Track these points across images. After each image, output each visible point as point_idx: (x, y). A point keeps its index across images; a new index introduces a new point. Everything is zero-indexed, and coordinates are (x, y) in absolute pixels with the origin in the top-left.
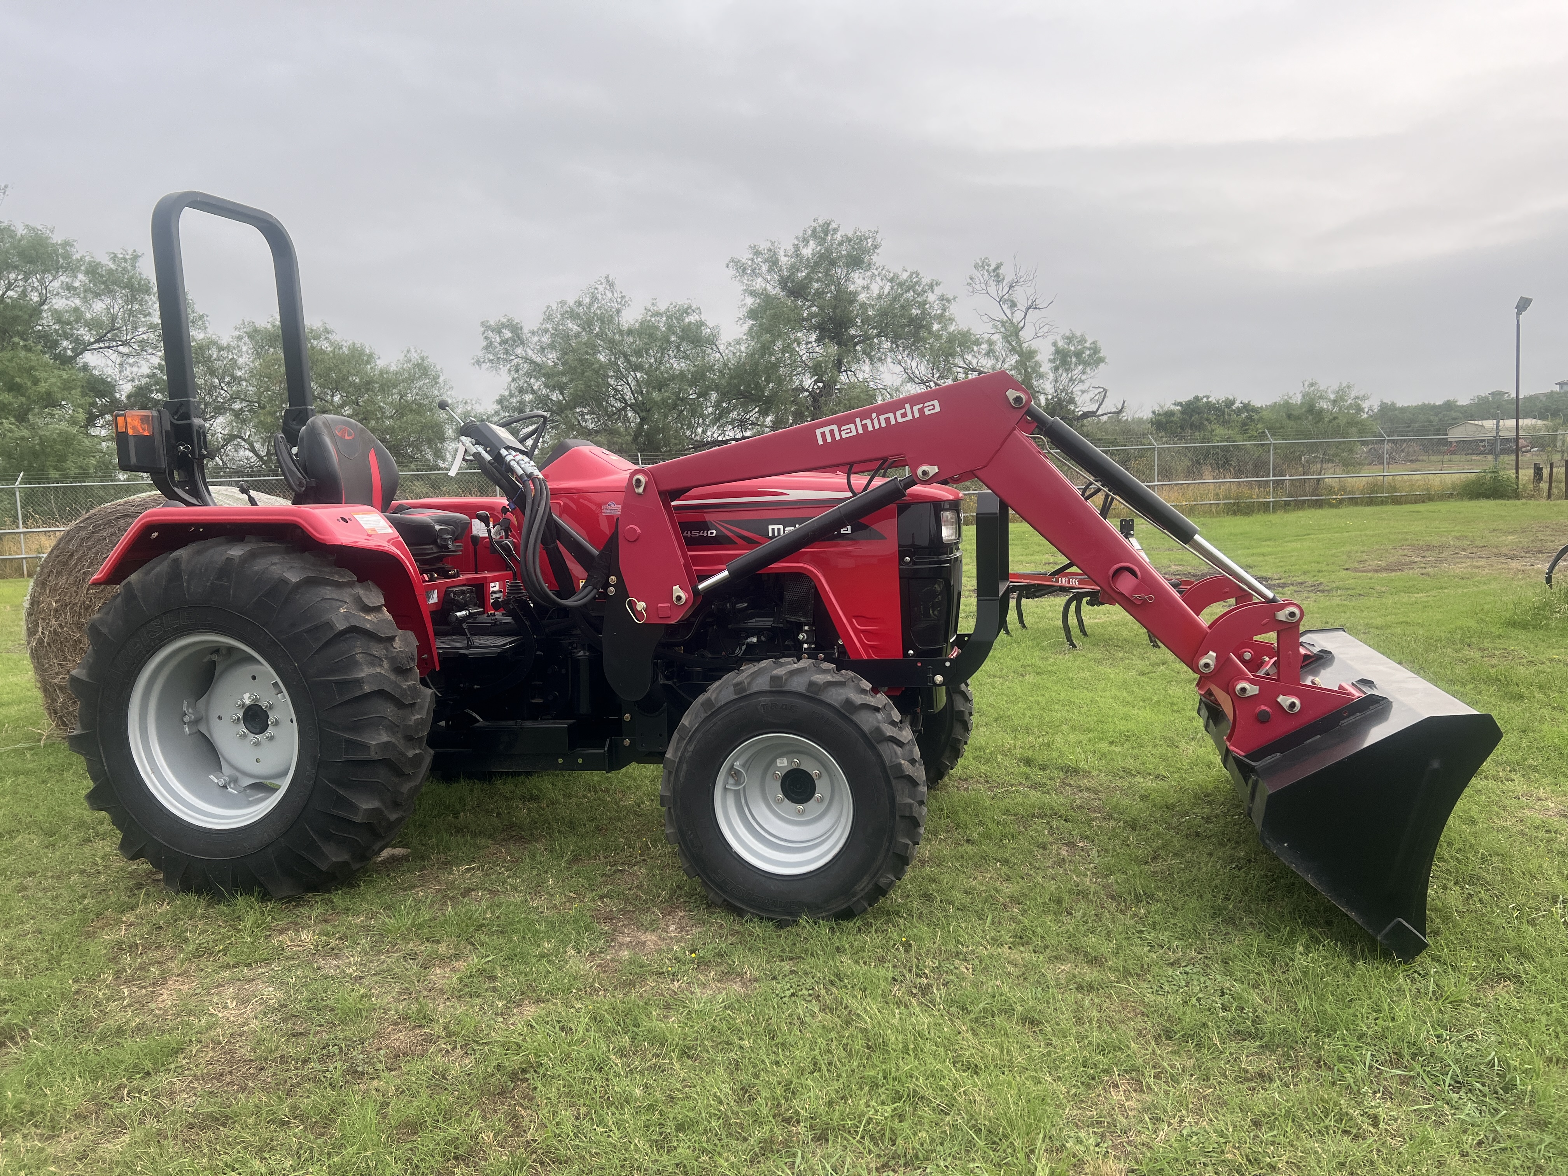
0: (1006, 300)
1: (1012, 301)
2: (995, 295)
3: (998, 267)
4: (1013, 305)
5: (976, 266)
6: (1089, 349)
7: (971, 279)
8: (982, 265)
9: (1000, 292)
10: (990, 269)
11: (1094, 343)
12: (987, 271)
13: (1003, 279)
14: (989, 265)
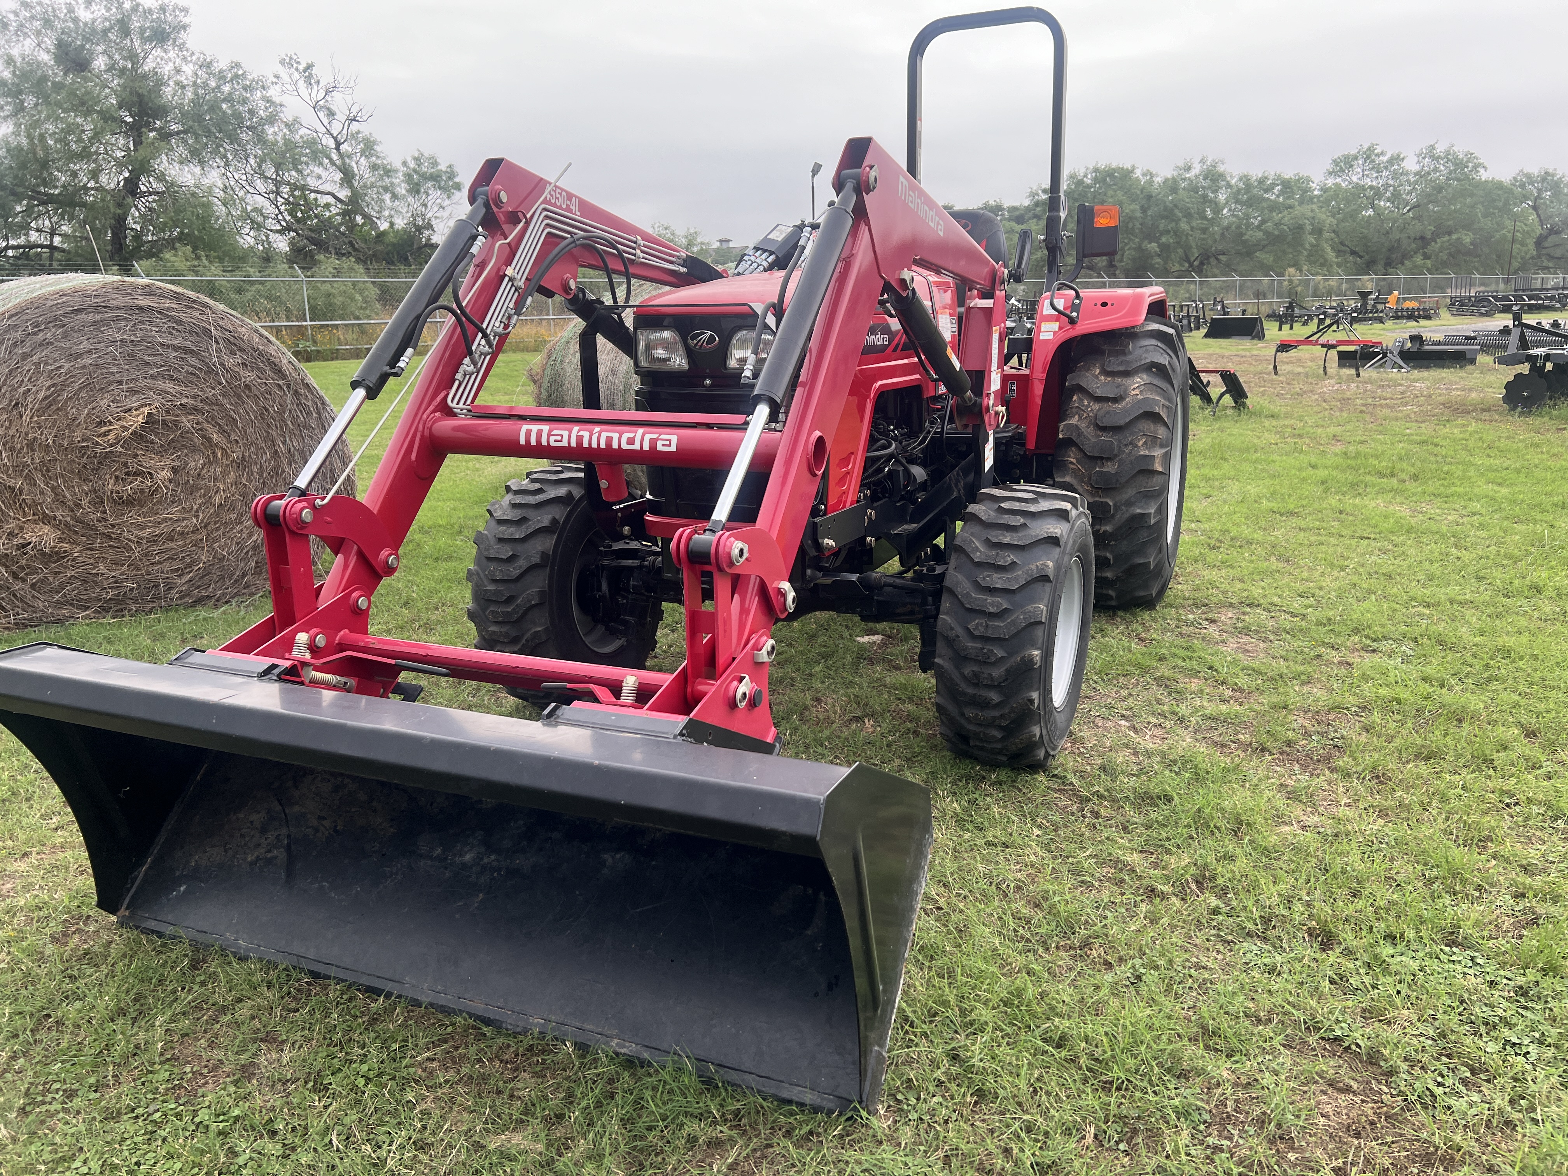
0: (321, 107)
1: (328, 109)
2: (307, 99)
3: (309, 67)
4: (331, 114)
5: (282, 62)
6: (446, 172)
7: (276, 77)
8: (289, 62)
9: (314, 95)
10: (301, 68)
11: (450, 166)
12: (297, 69)
13: (318, 82)
14: (298, 63)
